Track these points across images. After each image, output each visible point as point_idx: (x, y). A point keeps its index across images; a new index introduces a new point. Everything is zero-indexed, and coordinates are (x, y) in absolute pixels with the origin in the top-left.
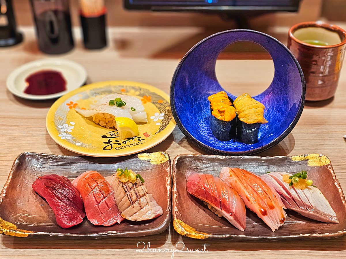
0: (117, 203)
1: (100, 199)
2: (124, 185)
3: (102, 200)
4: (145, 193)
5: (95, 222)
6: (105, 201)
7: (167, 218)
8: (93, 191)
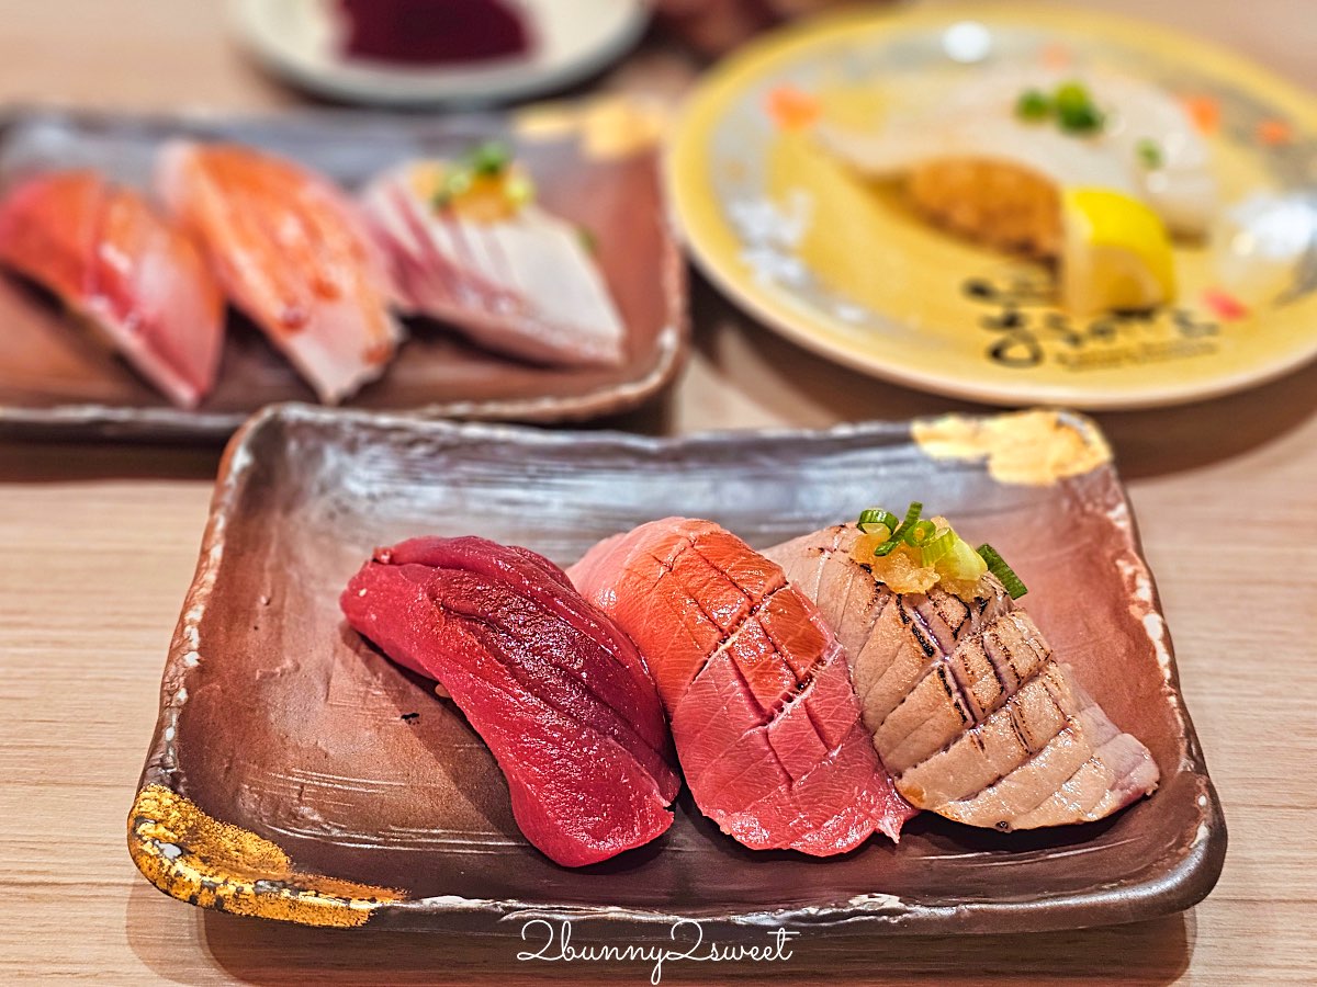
0: (869, 713)
1: (774, 692)
2: (910, 613)
3: (790, 700)
4: (1042, 656)
5: (751, 831)
6: (806, 703)
7: (1207, 815)
8: (729, 643)
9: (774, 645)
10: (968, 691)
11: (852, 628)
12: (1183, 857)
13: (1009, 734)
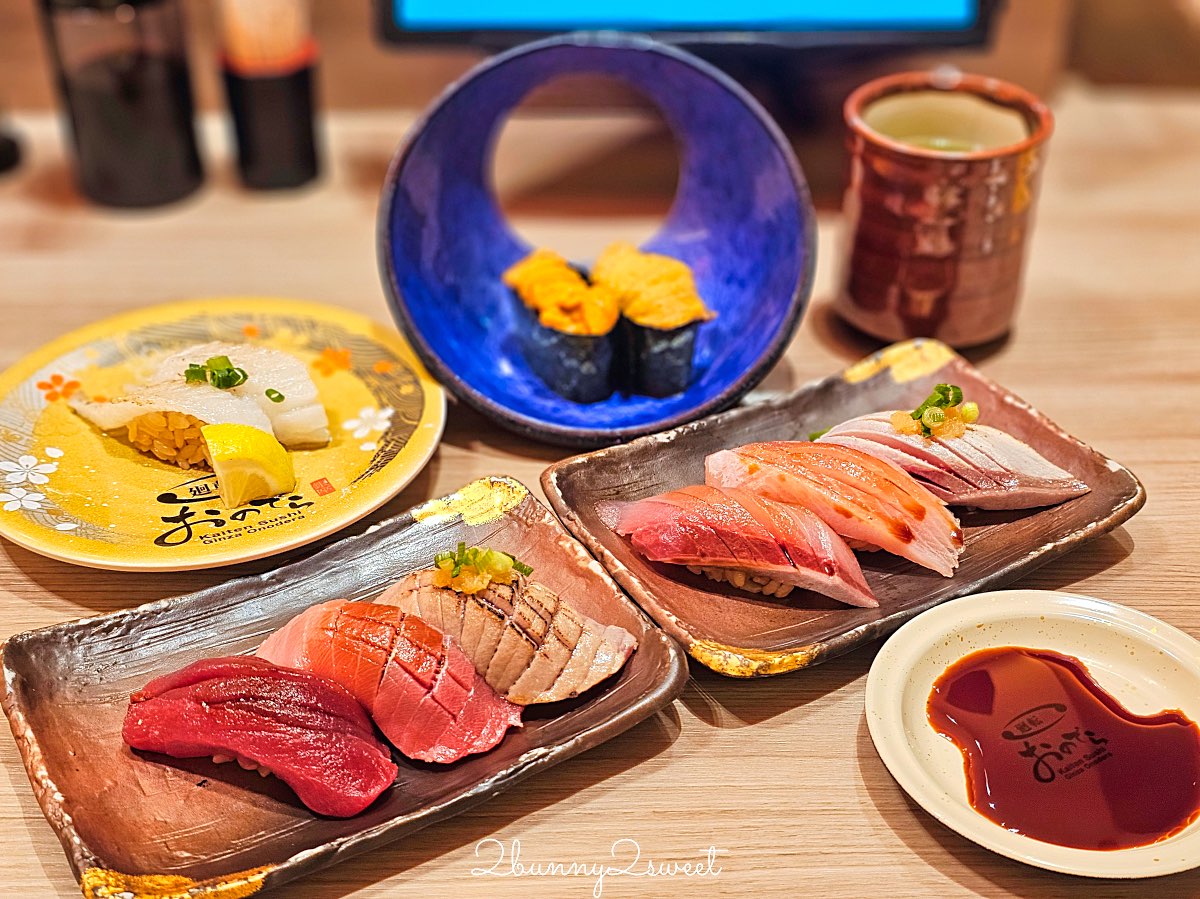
0: (481, 666)
1: (429, 671)
4: (556, 600)
6: (447, 670)
7: (671, 644)
8: (393, 655)
9: (417, 646)
10: (529, 630)
11: (451, 623)
12: (669, 668)
13: (558, 645)
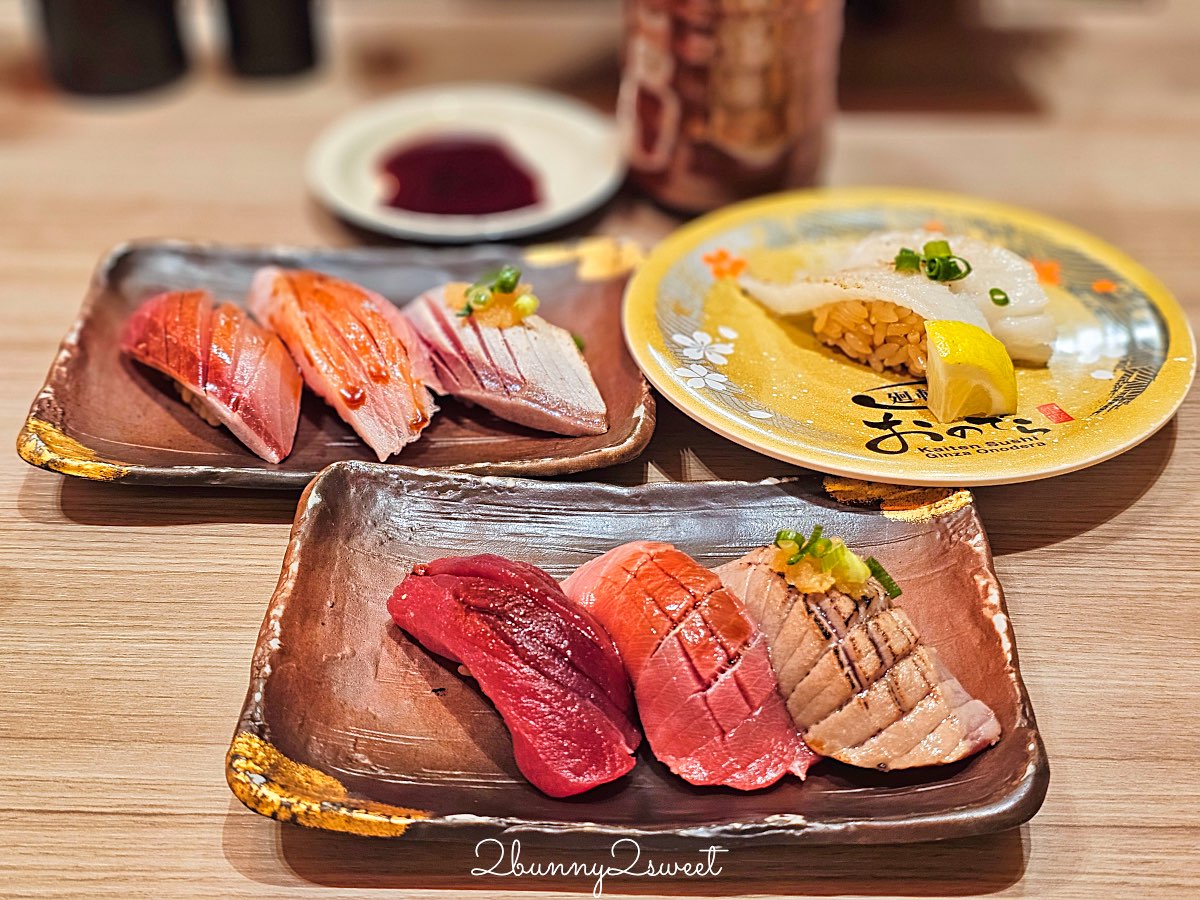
0: (783, 684)
1: (712, 666)
2: (813, 607)
3: (723, 671)
4: (912, 640)
5: (694, 771)
6: (735, 676)
7: (1035, 757)
8: (677, 630)
9: (711, 630)
10: (856, 665)
11: (771, 620)
12: (1016, 786)
13: (886, 697)
